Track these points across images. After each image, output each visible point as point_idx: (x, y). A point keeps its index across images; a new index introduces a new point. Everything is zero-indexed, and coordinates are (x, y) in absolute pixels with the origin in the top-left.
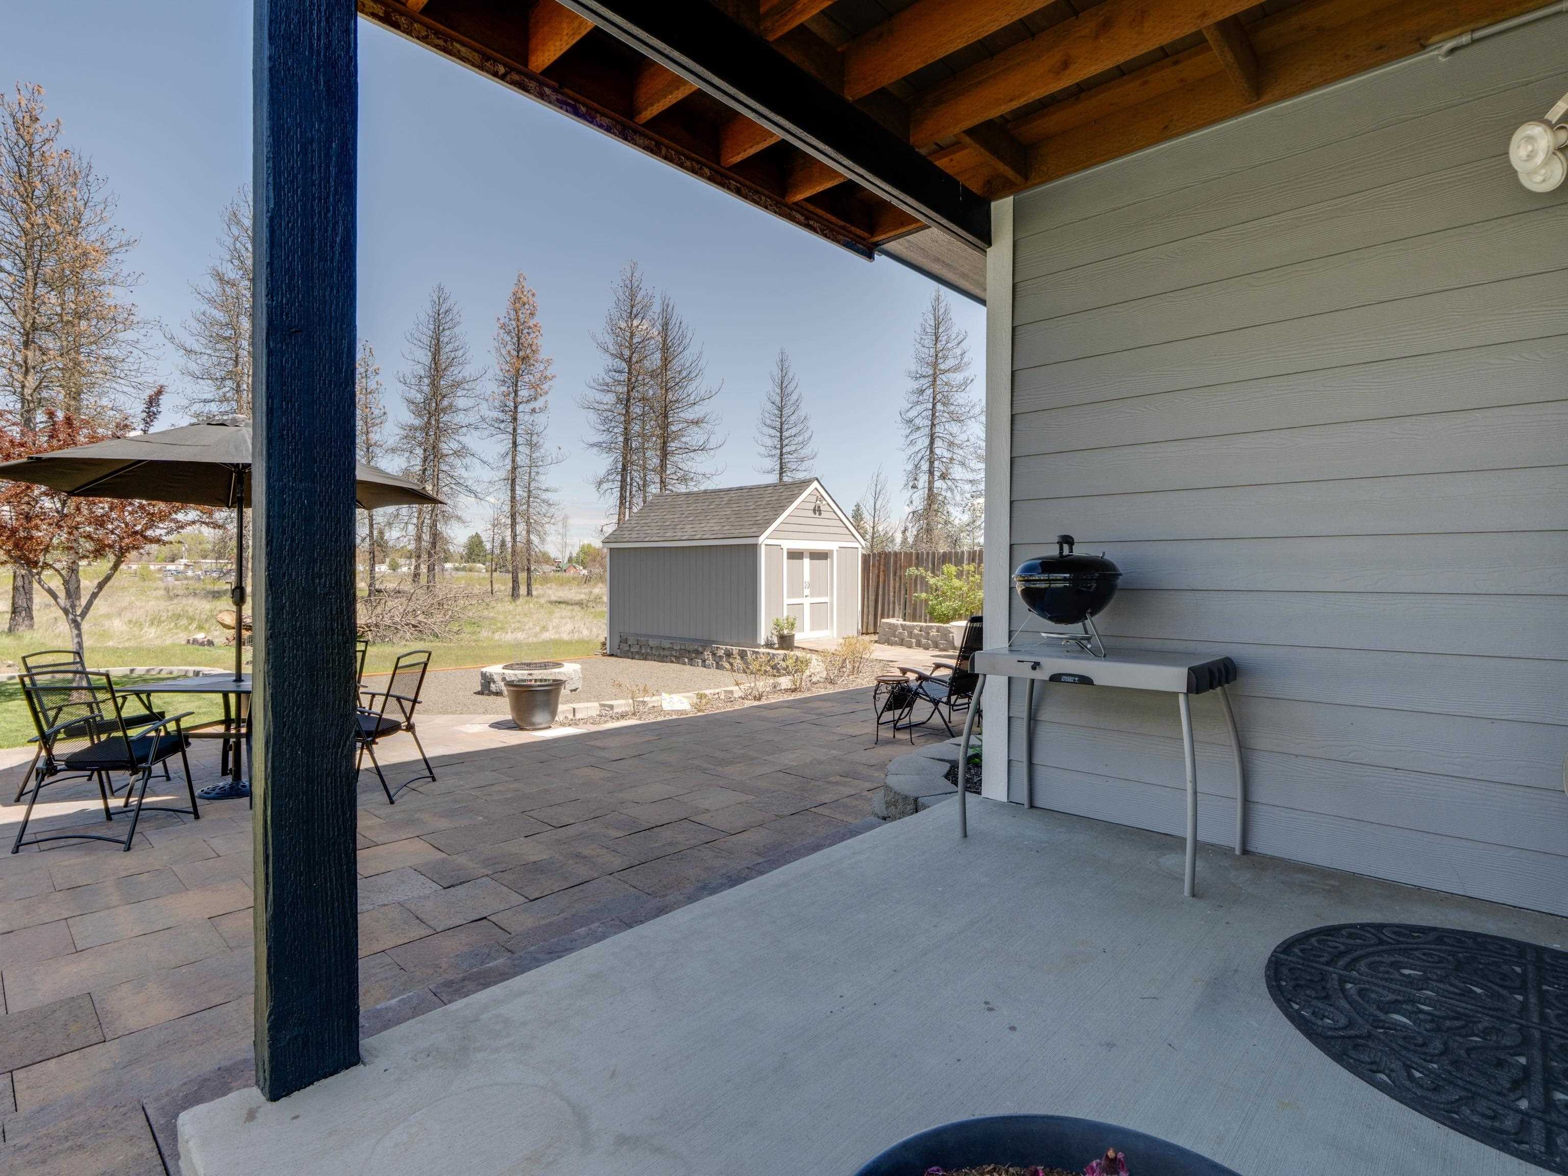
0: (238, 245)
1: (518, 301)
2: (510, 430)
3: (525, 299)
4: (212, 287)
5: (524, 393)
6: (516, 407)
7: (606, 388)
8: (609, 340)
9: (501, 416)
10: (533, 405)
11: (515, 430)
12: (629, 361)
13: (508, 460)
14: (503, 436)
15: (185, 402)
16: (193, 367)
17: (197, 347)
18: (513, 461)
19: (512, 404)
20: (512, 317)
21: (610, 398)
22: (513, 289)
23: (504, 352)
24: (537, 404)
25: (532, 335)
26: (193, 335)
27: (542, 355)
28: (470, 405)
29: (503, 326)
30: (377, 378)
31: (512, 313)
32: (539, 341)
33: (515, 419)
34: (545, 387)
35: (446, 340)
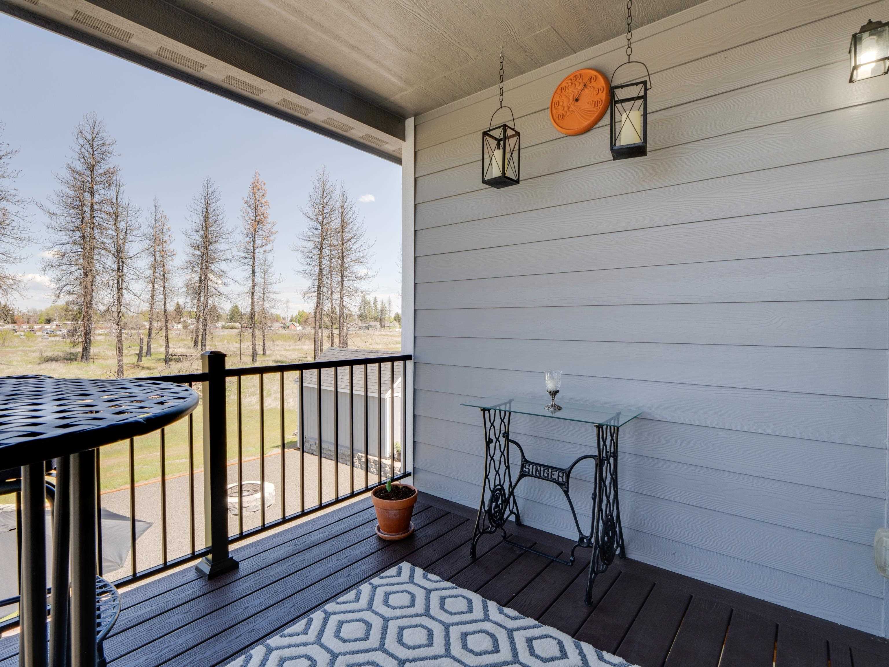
0: (83, 150)
1: (255, 188)
2: (251, 263)
3: (259, 187)
4: (67, 175)
5: (259, 242)
6: (254, 250)
7: (308, 239)
8: (310, 211)
9: (246, 255)
10: (265, 248)
11: (253, 264)
12: (322, 223)
13: (250, 281)
14: (247, 267)
15: (50, 245)
16: (54, 224)
17: (57, 212)
18: (253, 282)
19: (252, 248)
20: (251, 197)
21: (311, 245)
22: (252, 180)
23: (247, 218)
24: (267, 248)
25: (263, 208)
26: (54, 204)
27: (270, 220)
28: (227, 248)
29: (246, 203)
30: (169, 233)
31: (252, 194)
32: (269, 211)
33: (254, 257)
34: (272, 238)
35: (212, 209)
